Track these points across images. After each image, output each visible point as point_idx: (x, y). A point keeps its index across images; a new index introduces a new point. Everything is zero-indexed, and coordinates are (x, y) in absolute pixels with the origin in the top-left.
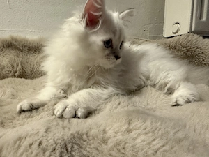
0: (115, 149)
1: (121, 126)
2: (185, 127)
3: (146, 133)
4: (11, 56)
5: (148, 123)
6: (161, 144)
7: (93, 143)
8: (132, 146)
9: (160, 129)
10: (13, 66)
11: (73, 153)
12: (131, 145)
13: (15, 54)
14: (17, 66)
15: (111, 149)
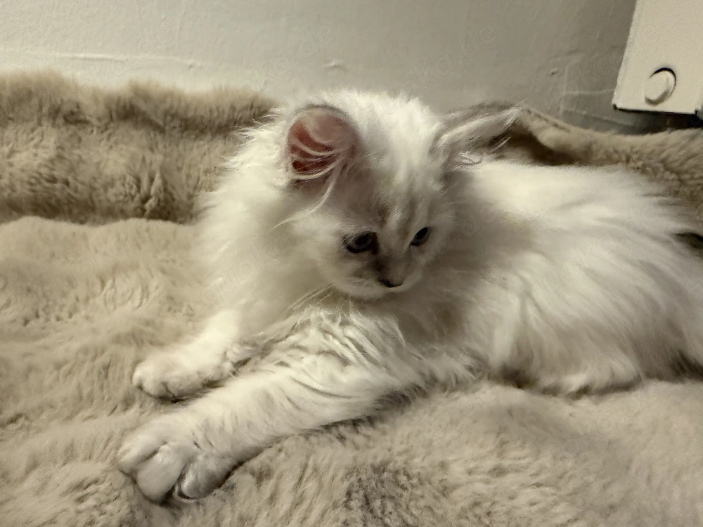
0: (470, 515)
1: (483, 458)
2: (628, 468)
3: (538, 485)
4: (133, 148)
5: (546, 460)
6: (570, 517)
7: (423, 497)
8: (508, 513)
9: (571, 477)
10: (138, 181)
11: (387, 520)
12: (504, 509)
13: (145, 141)
14: (152, 180)
15: (462, 515)
